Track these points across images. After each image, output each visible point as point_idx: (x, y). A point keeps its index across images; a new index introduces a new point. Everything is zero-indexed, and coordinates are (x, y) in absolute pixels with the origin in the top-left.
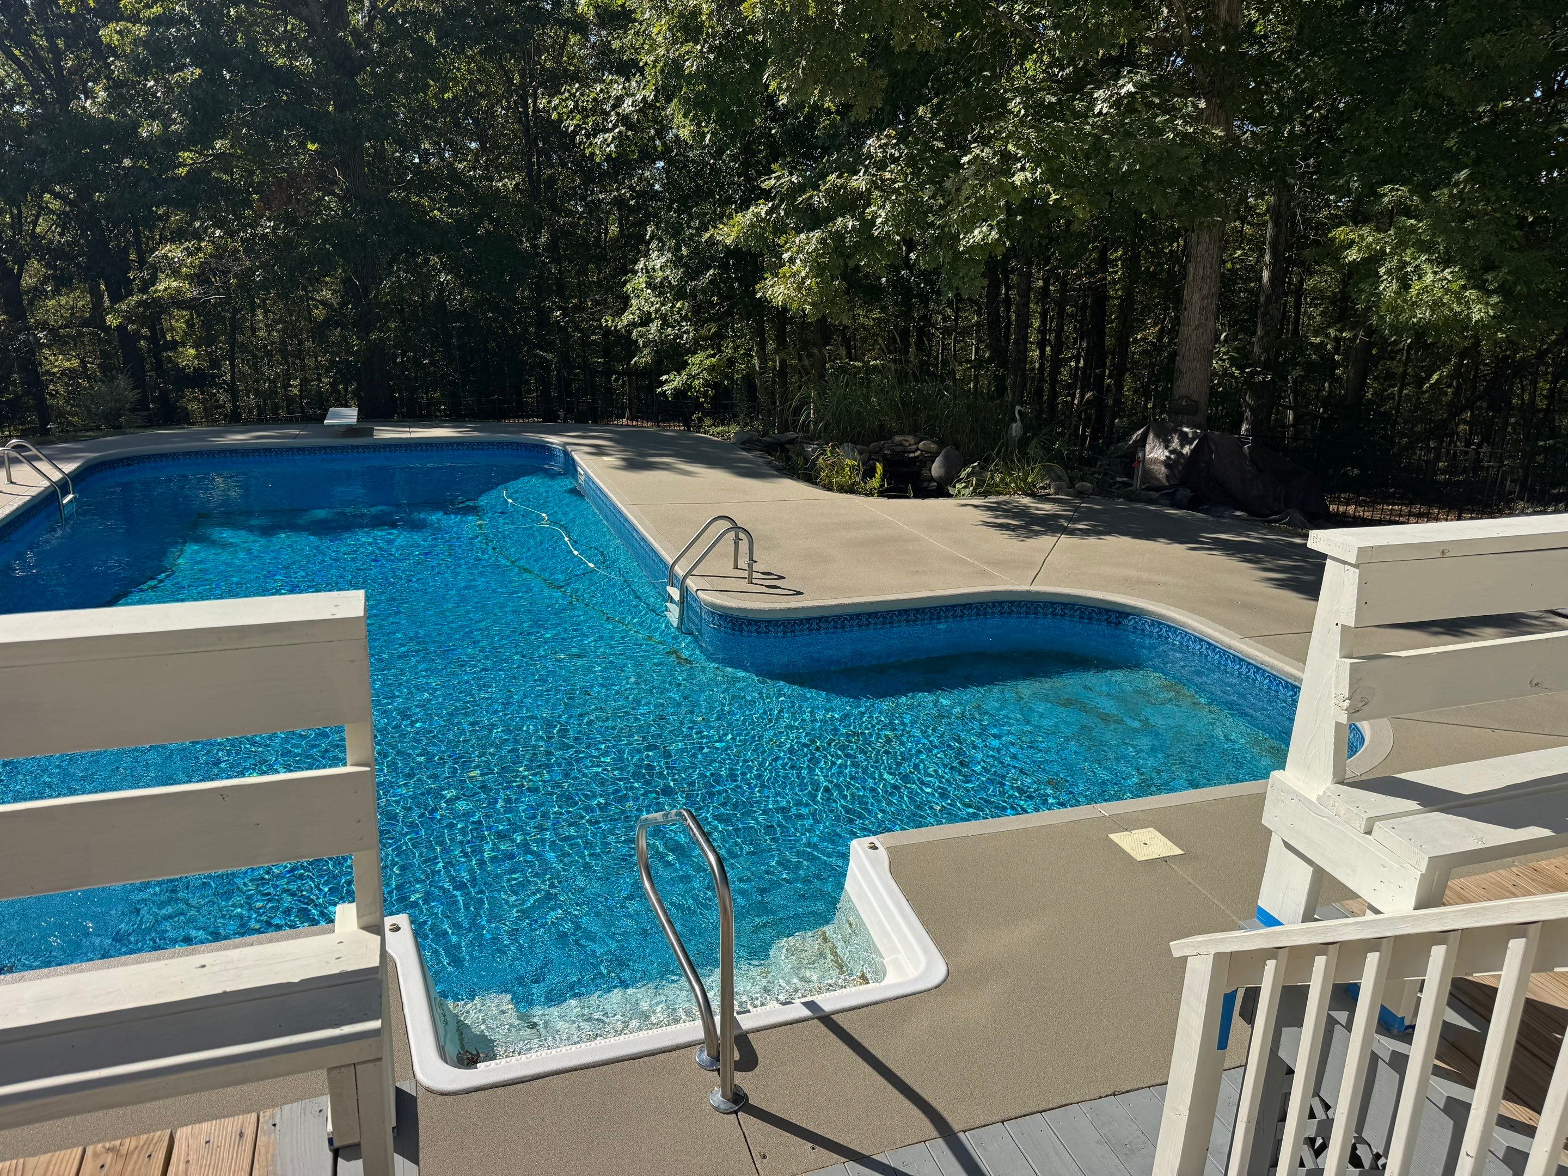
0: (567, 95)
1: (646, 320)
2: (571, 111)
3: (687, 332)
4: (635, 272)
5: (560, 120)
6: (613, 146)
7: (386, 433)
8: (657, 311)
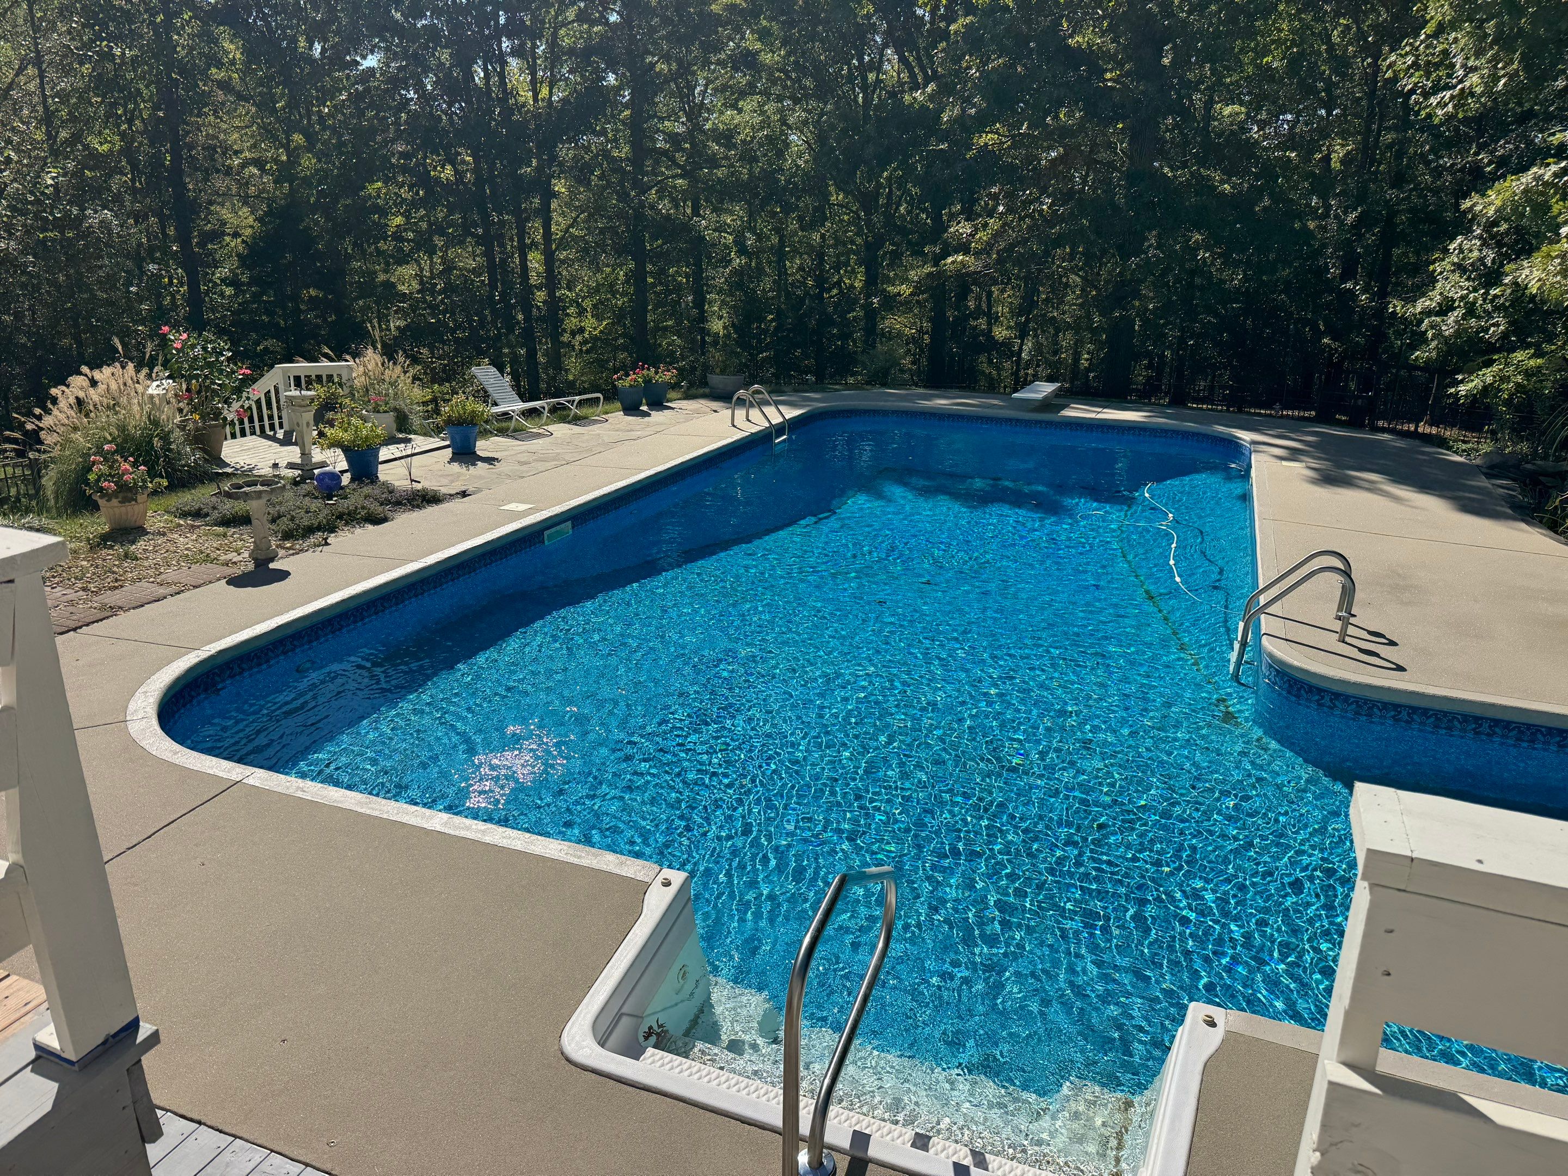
0: (1408, 49)
1: (1446, 307)
2: (1409, 67)
3: (1497, 325)
4: (1446, 251)
5: (1395, 79)
6: (1450, 105)
7: (1077, 412)
8: (1462, 298)
